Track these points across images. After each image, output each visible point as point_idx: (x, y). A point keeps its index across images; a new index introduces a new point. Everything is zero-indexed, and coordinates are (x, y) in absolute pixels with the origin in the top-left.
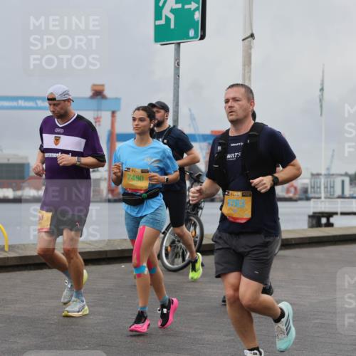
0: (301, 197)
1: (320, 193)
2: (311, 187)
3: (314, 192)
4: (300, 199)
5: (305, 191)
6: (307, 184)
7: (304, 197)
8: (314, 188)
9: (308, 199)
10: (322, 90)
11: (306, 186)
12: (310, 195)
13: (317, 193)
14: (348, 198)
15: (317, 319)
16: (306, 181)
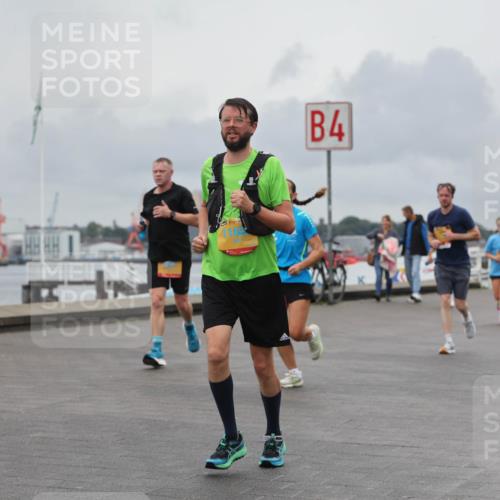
0: (12, 259)
1: (39, 253)
2: (27, 246)
3: (31, 253)
4: (11, 263)
5: (18, 251)
6: (20, 241)
7: (15, 259)
8: (30, 246)
9: (22, 262)
10: (39, 108)
11: (18, 244)
12: (26, 257)
13: (35, 254)
14: (79, 261)
15: (37, 431)
16: (20, 237)
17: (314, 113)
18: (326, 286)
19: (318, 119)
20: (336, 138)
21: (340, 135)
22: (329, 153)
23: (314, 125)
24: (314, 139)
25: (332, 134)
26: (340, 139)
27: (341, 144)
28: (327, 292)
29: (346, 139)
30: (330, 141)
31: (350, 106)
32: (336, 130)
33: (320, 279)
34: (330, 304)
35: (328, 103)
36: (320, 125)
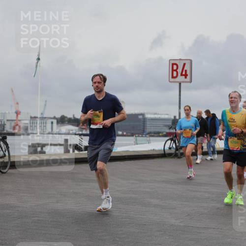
0: (23, 133)
2: (30, 126)
3: (32, 130)
5: (26, 129)
7: (25, 133)
8: (32, 127)
9: (28, 134)
11: (27, 125)
12: (30, 131)
13: (34, 130)
14: (56, 134)
16: (27, 122)
17: (173, 64)
18: (177, 149)
19: (175, 67)
20: (184, 77)
21: (186, 76)
22: (180, 84)
23: (173, 70)
24: (173, 77)
25: (182, 75)
26: (186, 78)
27: (186, 80)
28: (177, 152)
29: (188, 77)
30: (181, 78)
31: (191, 61)
32: (184, 73)
33: (174, 146)
34: (179, 158)
35: (180, 59)
36: (176, 70)
